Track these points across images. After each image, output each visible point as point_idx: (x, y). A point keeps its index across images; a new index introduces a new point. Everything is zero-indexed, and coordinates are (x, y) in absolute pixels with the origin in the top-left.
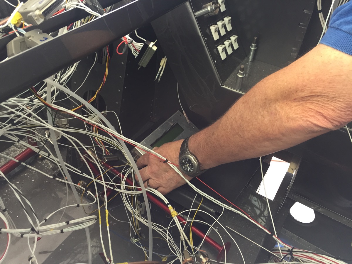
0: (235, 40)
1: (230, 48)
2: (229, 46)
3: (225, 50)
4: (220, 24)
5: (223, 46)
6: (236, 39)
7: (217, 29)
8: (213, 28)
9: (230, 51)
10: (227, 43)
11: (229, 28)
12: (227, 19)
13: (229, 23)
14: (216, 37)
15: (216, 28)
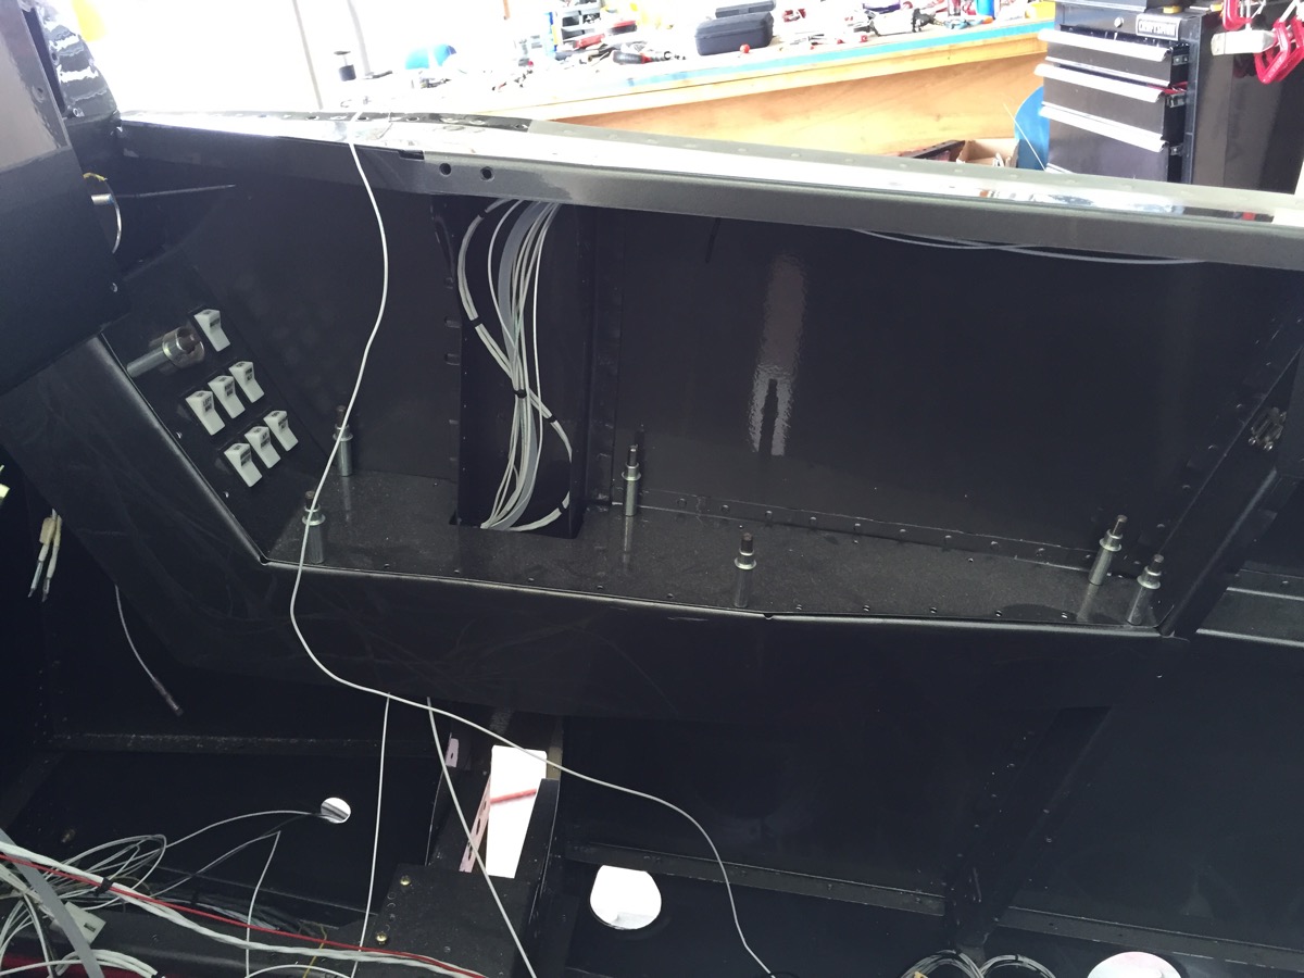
0: (280, 424)
1: (270, 447)
2: (263, 444)
3: (252, 456)
4: (218, 385)
5: (244, 447)
6: (284, 420)
7: (212, 402)
8: (196, 402)
9: (270, 458)
10: (254, 436)
11: (254, 392)
12: (239, 371)
13: (249, 379)
14: (212, 424)
15: (207, 400)
